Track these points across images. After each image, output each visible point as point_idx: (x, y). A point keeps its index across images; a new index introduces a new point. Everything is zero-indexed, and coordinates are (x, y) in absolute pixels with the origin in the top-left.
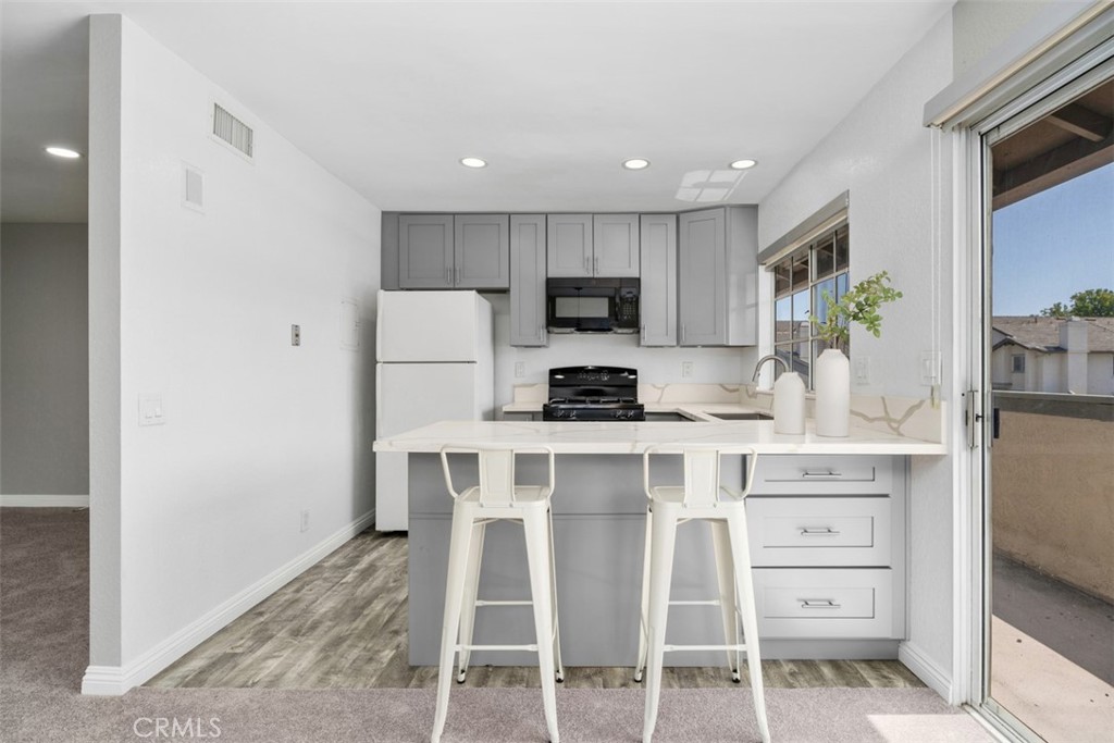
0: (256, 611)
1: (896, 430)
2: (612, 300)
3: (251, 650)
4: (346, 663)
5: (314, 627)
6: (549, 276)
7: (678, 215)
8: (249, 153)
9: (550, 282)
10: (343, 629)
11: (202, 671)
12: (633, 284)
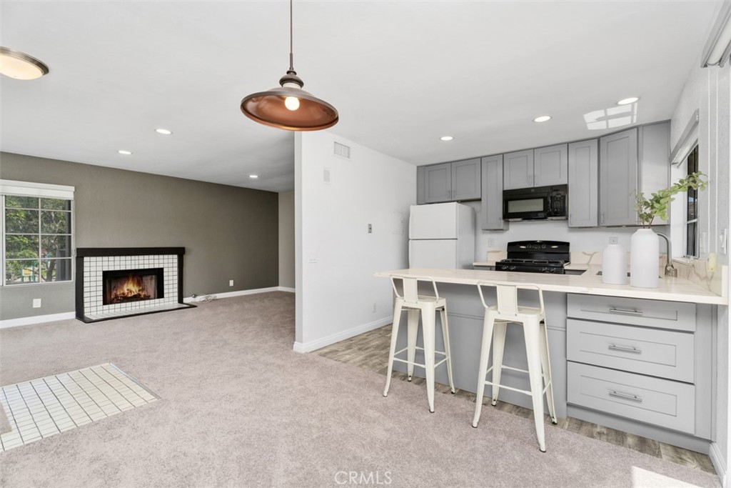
0: (351, 339)
2: (545, 200)
3: (343, 351)
4: (371, 363)
5: (367, 349)
6: (505, 189)
7: (599, 139)
8: (349, 157)
9: (505, 192)
10: (377, 352)
11: (326, 353)
12: (562, 188)
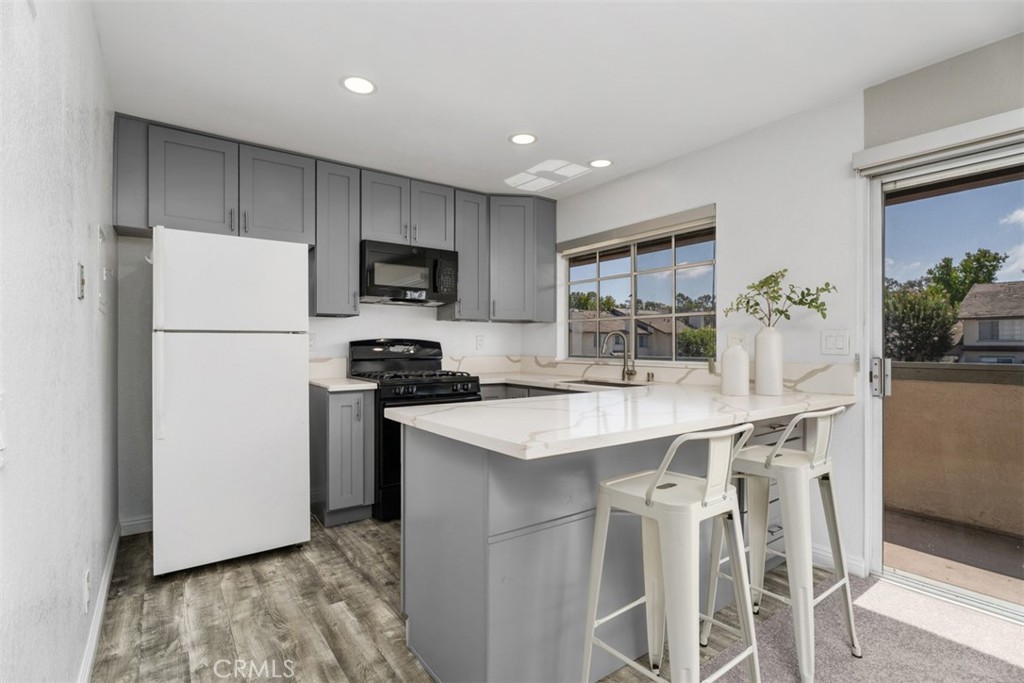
2: (432, 271)
6: (363, 238)
9: (364, 244)
12: (452, 257)
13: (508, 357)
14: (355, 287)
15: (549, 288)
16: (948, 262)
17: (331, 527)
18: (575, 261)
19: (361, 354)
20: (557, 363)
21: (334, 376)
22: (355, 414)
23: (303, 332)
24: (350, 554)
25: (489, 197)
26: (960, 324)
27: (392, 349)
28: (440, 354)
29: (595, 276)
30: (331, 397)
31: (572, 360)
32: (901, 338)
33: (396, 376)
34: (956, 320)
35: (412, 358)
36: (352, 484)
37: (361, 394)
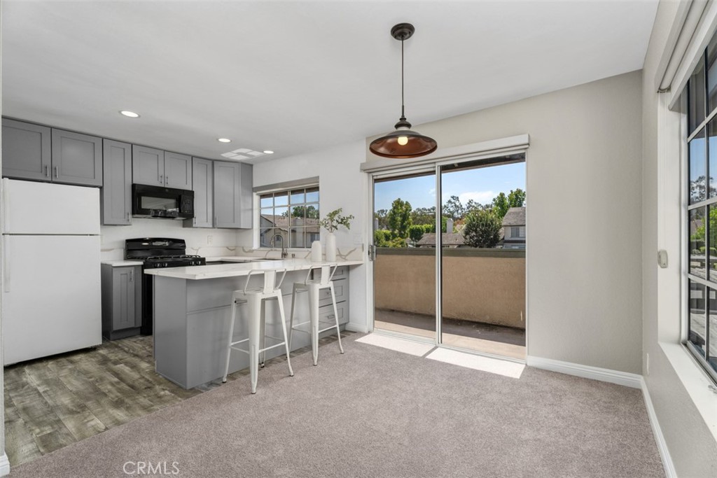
1: (344, 259)
2: (178, 200)
6: (134, 183)
9: (134, 186)
12: (191, 194)
13: (227, 248)
14: (129, 208)
15: (248, 210)
16: (502, 195)
17: (114, 340)
18: (263, 196)
19: (133, 248)
20: (253, 250)
21: (116, 259)
22: (129, 278)
23: (97, 235)
24: (126, 349)
25: (213, 161)
26: (503, 228)
27: (154, 244)
28: (185, 246)
29: (272, 205)
30: (114, 269)
31: (262, 249)
32: (476, 236)
33: (155, 258)
34: (501, 227)
35: (167, 248)
36: (126, 315)
37: (133, 268)
